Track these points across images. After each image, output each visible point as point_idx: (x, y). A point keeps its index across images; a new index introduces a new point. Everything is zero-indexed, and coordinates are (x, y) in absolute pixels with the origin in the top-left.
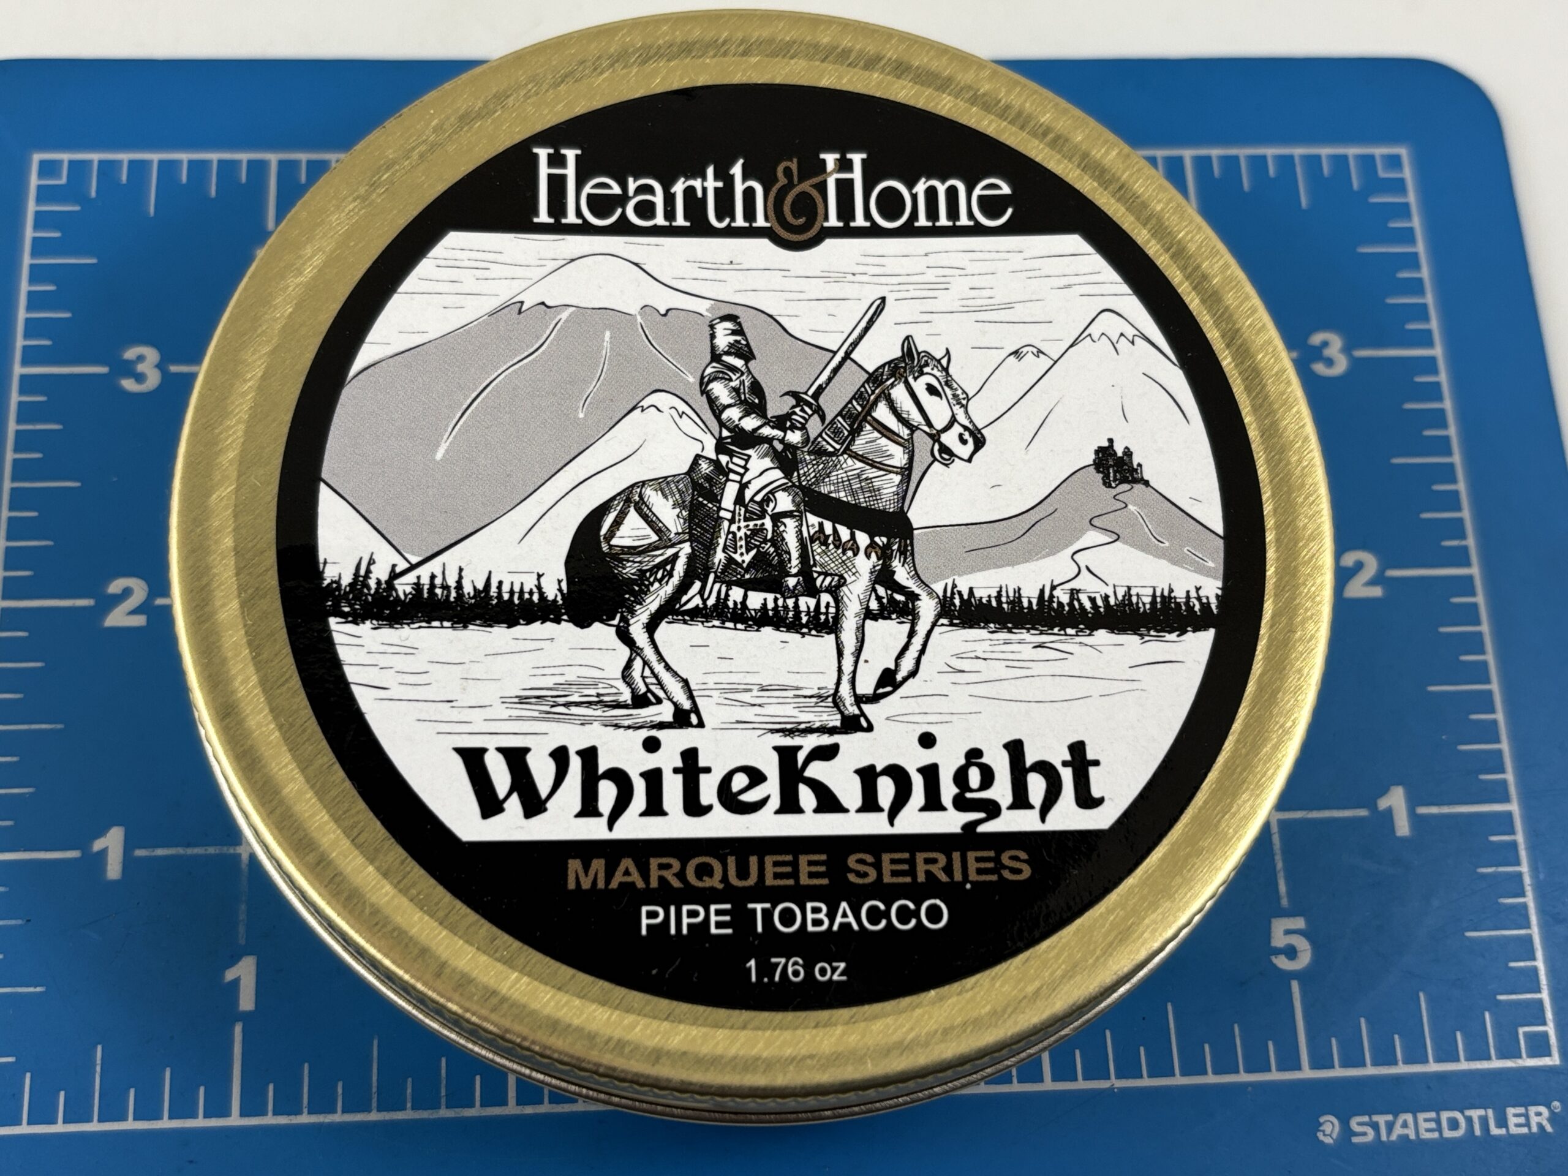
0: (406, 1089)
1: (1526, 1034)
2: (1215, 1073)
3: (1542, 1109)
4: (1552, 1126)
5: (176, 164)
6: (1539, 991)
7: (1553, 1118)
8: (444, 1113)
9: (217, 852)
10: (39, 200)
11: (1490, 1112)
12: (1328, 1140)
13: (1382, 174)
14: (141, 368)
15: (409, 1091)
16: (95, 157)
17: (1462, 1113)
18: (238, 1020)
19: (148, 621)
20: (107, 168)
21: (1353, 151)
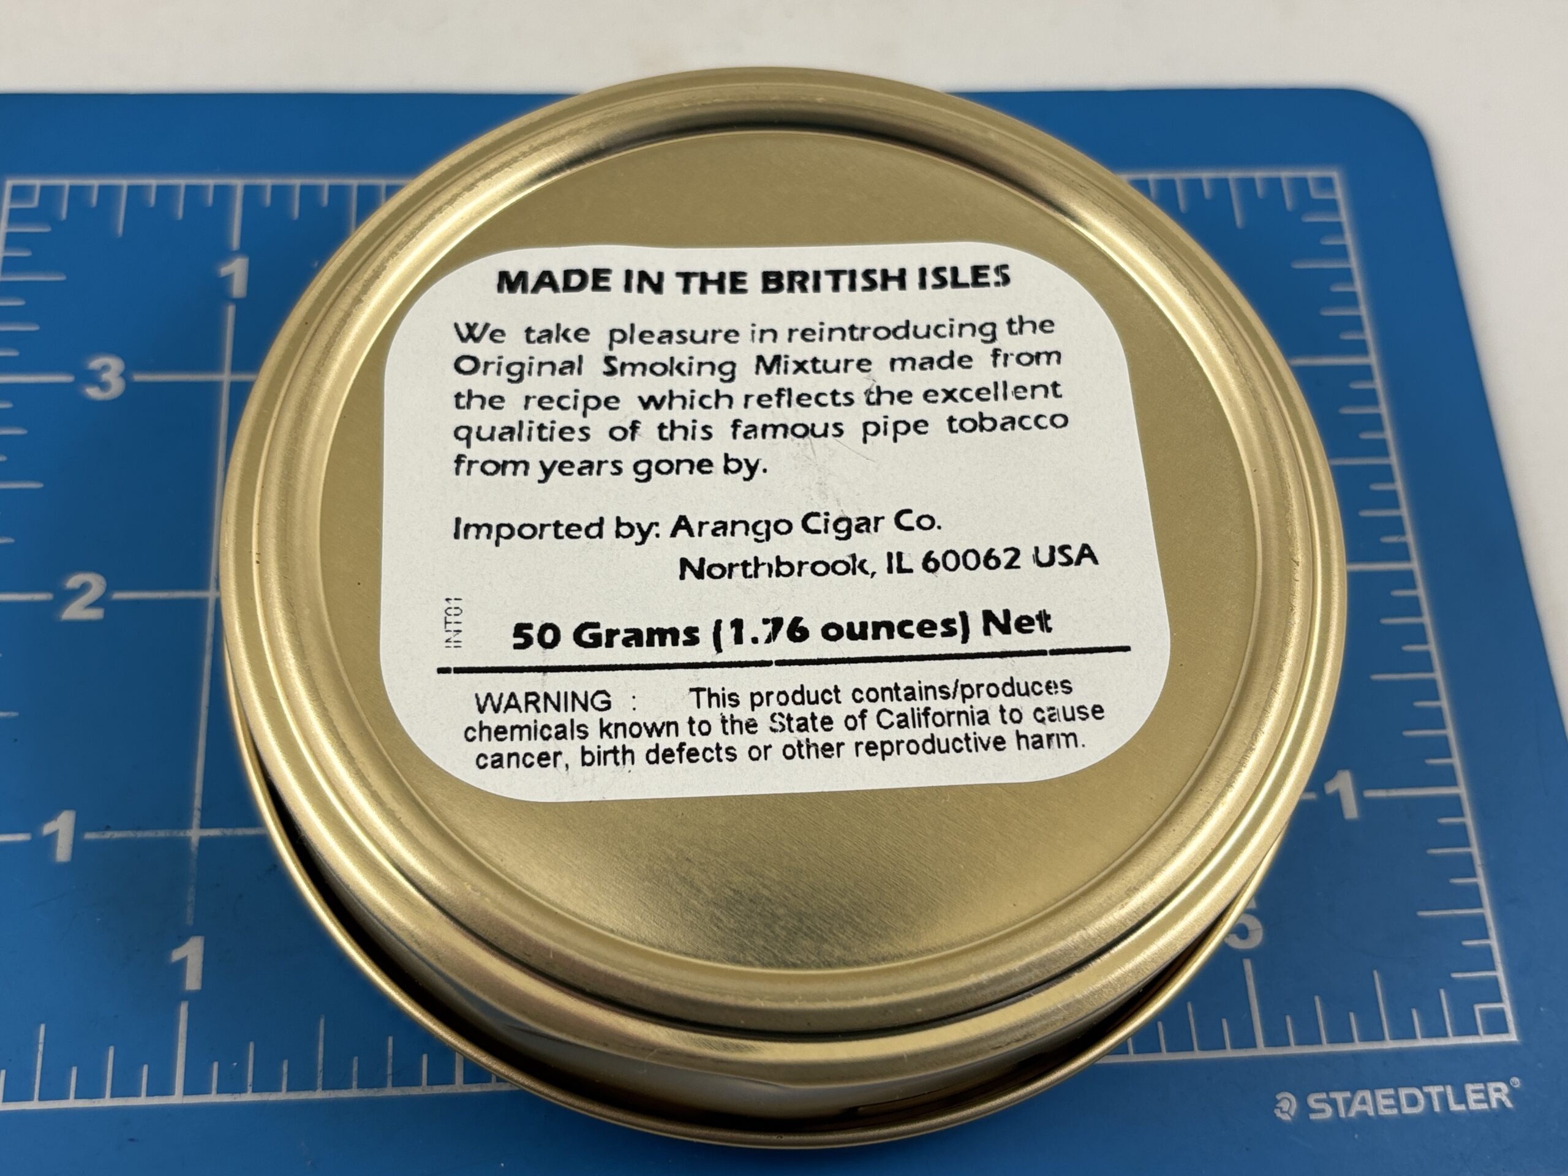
0: (351, 1068)
1: (1482, 1011)
2: (1169, 1050)
3: (1502, 1086)
4: (1512, 1103)
5: (144, 189)
6: (1493, 968)
7: (1513, 1094)
8: (390, 1091)
9: (168, 835)
10: (12, 221)
11: (1449, 1089)
12: (1286, 1118)
13: (1315, 194)
14: (106, 377)
15: (355, 1069)
16: (66, 182)
17: (1421, 1090)
18: (185, 999)
19: (105, 614)
20: (77, 192)
21: (1285, 174)
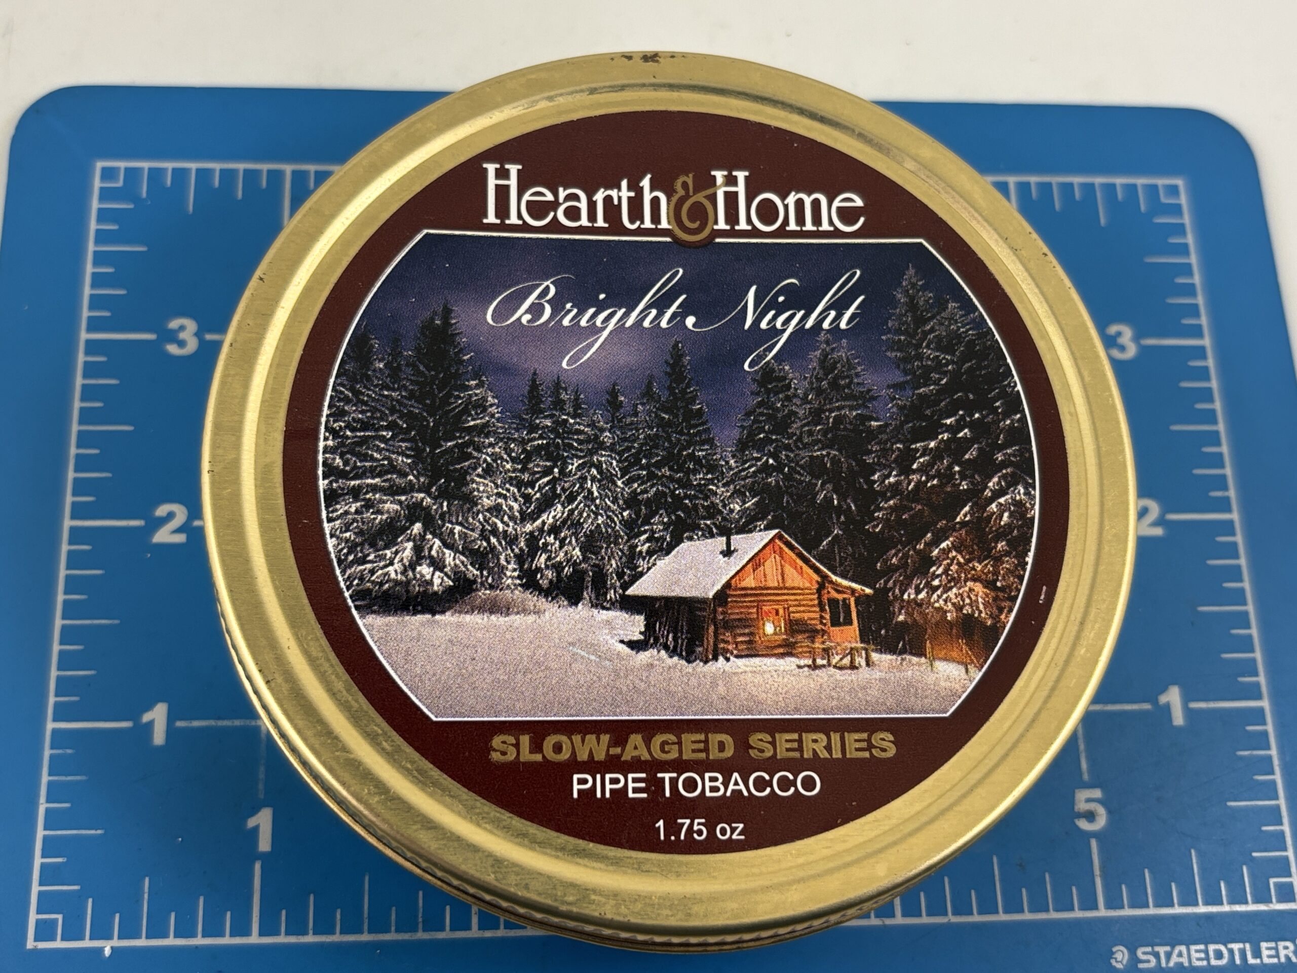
0: (390, 916)
1: (1275, 884)
2: (1031, 911)
3: (1288, 944)
5: (209, 172)
6: (1285, 849)
8: (421, 935)
9: (242, 724)
10: (102, 199)
11: (1248, 946)
12: (1119, 966)
13: (1164, 200)
14: (182, 336)
15: (393, 917)
16: (145, 165)
17: (1226, 946)
18: (258, 859)
19: (188, 538)
20: (155, 174)
21: (1141, 181)
